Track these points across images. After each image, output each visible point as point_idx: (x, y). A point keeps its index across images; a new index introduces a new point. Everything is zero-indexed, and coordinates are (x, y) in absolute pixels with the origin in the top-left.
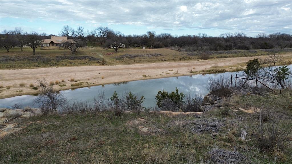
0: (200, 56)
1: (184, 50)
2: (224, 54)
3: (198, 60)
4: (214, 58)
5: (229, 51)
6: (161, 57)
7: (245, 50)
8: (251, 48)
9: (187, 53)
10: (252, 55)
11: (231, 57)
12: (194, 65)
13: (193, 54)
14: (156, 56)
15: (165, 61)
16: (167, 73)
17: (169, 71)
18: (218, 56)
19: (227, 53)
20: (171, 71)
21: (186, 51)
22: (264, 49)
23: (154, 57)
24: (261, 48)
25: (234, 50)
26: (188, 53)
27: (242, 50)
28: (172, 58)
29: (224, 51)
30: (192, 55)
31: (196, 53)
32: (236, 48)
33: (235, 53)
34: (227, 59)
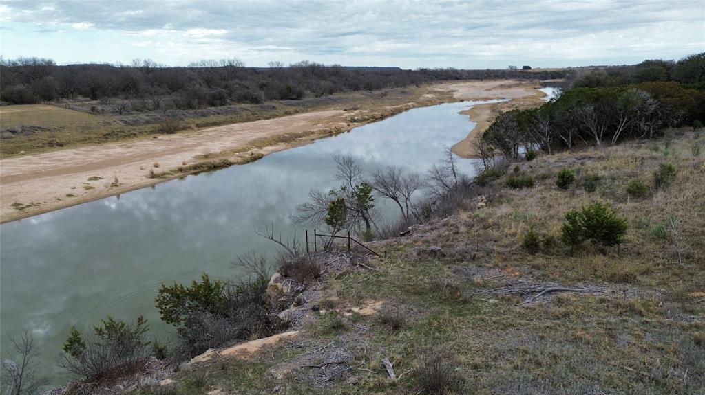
0: (156, 125)
1: (107, 108)
2: (212, 116)
3: (156, 135)
4: (190, 128)
5: (220, 108)
6: (44, 136)
7: (253, 105)
8: (264, 98)
9: (119, 120)
10: (268, 116)
11: (227, 124)
12: (152, 155)
13: (137, 120)
14: (27, 135)
15: (61, 145)
16: (87, 188)
17: (90, 179)
18: (198, 122)
19: (218, 114)
20: (96, 178)
21: (114, 112)
22: (288, 101)
23: (22, 136)
24: (282, 99)
25: (230, 105)
26: (123, 117)
27: (247, 103)
28: (81, 137)
29: (209, 108)
30: (135, 123)
31: (143, 116)
32: (232, 100)
33: (235, 112)
34: (221, 127)
